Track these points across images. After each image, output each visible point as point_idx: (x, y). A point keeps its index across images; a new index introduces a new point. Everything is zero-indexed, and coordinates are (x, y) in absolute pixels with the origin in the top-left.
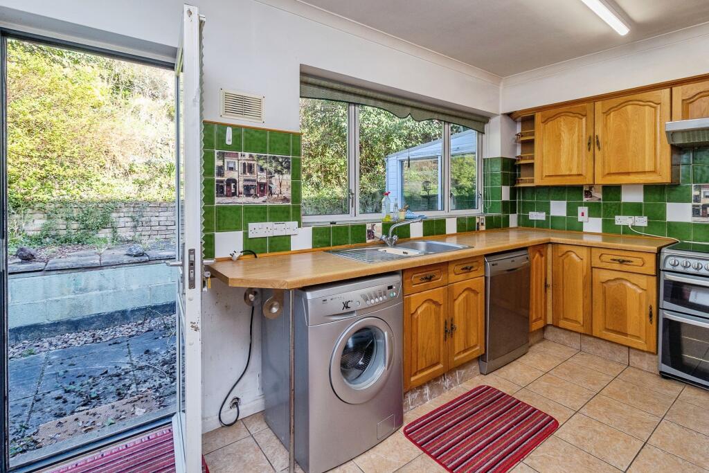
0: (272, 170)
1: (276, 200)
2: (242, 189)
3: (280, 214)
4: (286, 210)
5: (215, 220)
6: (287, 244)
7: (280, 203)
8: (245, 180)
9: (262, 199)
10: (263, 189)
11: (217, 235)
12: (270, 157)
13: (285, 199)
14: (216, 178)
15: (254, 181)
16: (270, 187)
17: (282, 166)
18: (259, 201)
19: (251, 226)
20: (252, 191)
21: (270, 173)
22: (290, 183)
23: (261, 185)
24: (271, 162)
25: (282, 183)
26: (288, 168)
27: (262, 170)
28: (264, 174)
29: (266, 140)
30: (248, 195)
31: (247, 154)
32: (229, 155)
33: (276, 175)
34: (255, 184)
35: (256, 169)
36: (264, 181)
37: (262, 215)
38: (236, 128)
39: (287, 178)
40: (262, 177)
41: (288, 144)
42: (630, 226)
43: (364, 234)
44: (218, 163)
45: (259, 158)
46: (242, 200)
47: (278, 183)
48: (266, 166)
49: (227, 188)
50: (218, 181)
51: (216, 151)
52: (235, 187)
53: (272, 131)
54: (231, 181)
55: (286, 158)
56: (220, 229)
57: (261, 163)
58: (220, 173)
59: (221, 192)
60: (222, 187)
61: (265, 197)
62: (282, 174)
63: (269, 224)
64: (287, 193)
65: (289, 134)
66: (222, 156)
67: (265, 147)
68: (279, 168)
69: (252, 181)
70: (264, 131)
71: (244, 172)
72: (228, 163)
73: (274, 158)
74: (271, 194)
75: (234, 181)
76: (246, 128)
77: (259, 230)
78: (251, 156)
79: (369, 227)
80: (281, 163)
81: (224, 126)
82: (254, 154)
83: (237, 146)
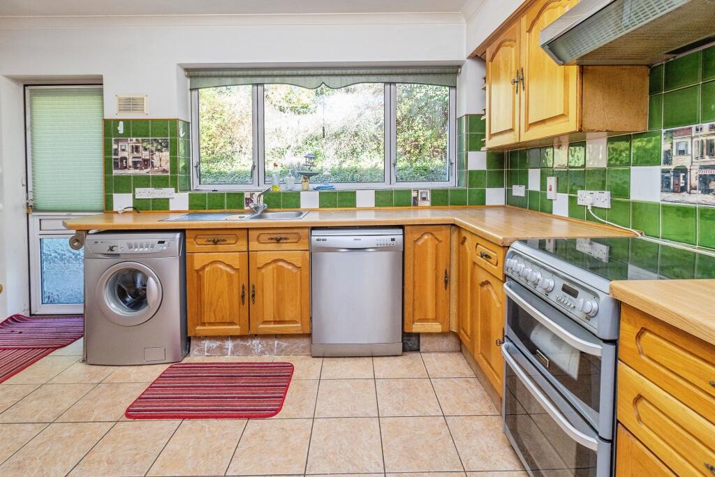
0: (154, 149)
1: (157, 171)
2: (131, 164)
3: (160, 182)
4: (166, 178)
5: (113, 185)
6: (166, 205)
7: (160, 174)
8: (134, 158)
9: (146, 171)
10: (146, 163)
11: (115, 195)
12: (152, 140)
13: (164, 171)
14: (114, 157)
15: (140, 158)
16: (152, 162)
17: (161, 145)
18: (144, 172)
19: (137, 190)
20: (138, 165)
21: (152, 151)
22: (168, 158)
23: (145, 160)
24: (152, 143)
25: (162, 160)
26: (167, 147)
27: (145, 149)
28: (147, 153)
29: (148, 127)
30: (136, 168)
31: (134, 139)
32: (122, 141)
33: (157, 153)
34: (141, 160)
35: (141, 149)
36: (148, 158)
37: (146, 182)
38: (126, 122)
39: (166, 155)
40: (146, 155)
41: (166, 129)
42: (589, 208)
43: (242, 201)
44: (114, 146)
45: (143, 141)
46: (132, 172)
47: (158, 158)
48: (149, 146)
49: (121, 163)
50: (114, 159)
51: (113, 139)
52: (126, 162)
53: (153, 120)
54: (124, 158)
55: (165, 139)
56: (117, 192)
57: (145, 144)
58: (116, 154)
59: (117, 167)
60: (117, 163)
61: (149, 170)
62: (162, 152)
63: (151, 189)
64: (167, 166)
65: (165, 121)
66: (117, 142)
67: (148, 132)
68: (159, 147)
69: (137, 158)
70: (147, 121)
71: (133, 152)
72: (121, 146)
73: (155, 140)
74: (153, 167)
75: (125, 158)
76: (133, 120)
77: (143, 193)
78: (137, 140)
79: (247, 195)
80: (161, 144)
81: (118, 121)
82: (140, 138)
83: (127, 134)
